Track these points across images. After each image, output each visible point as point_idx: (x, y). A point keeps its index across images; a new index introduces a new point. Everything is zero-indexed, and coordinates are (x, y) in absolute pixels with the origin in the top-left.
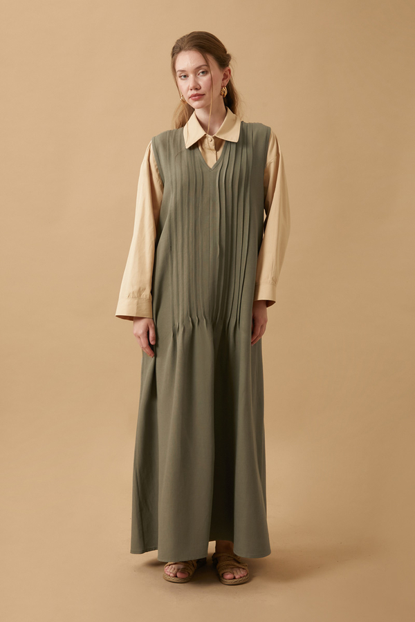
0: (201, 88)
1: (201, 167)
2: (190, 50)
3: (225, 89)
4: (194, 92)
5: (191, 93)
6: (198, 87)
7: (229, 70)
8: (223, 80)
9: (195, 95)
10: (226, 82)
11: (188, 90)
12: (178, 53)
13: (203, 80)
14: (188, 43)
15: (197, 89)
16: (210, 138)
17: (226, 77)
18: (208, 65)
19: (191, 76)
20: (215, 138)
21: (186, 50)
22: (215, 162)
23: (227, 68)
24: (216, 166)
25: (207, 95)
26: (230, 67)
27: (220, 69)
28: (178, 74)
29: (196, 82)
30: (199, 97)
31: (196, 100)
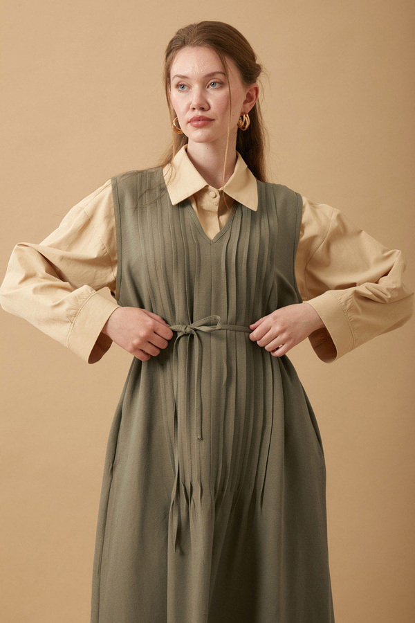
0: (209, 107)
1: (196, 236)
2: (200, 46)
3: (247, 118)
4: (198, 113)
5: (191, 115)
6: (205, 106)
7: (257, 90)
8: (245, 102)
9: (198, 119)
10: (249, 107)
11: (188, 108)
12: (179, 48)
13: (215, 97)
14: (198, 34)
15: (202, 109)
16: (213, 191)
17: (250, 98)
18: (225, 73)
19: (196, 88)
20: (221, 193)
21: (194, 45)
22: (219, 231)
23: (253, 86)
24: (220, 237)
25: (217, 122)
26: (258, 83)
27: (243, 84)
28: (174, 82)
29: (202, 97)
30: (205, 122)
31: (198, 127)
